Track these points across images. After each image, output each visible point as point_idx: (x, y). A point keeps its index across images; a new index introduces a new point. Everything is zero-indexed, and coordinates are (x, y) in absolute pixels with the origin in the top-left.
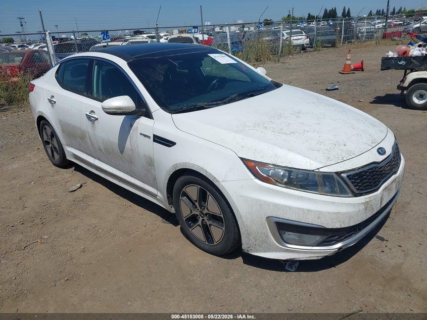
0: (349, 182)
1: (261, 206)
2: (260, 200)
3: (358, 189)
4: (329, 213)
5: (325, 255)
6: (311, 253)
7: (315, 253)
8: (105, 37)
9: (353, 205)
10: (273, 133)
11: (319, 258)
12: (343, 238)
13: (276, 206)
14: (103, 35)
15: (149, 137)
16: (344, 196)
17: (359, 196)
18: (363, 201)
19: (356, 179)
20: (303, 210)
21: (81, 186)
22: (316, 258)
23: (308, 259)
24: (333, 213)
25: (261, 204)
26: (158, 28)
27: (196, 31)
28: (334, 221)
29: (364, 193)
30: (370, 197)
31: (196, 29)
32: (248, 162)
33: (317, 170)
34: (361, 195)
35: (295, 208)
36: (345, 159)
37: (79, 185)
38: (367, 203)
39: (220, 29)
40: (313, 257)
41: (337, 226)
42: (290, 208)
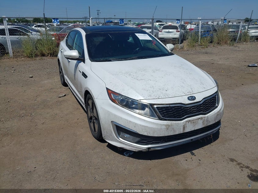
0: (157, 111)
1: (109, 115)
2: (109, 112)
3: (162, 116)
4: (141, 125)
5: (140, 150)
6: (132, 146)
7: (134, 147)
8: (121, 22)
9: (157, 124)
10: (131, 78)
11: (137, 151)
12: (151, 143)
13: (115, 116)
14: (120, 21)
15: (81, 72)
16: (152, 118)
17: (163, 120)
18: (166, 124)
19: (164, 110)
20: (127, 120)
21: (65, 95)
22: (135, 151)
23: (130, 150)
24: (143, 126)
25: (109, 113)
26: (153, 19)
27: (178, 22)
28: (143, 130)
29: (168, 119)
30: (172, 123)
31: (179, 21)
32: (109, 91)
33: (140, 101)
34: (166, 120)
35: (124, 119)
36: (160, 98)
37: (64, 95)
38: (169, 125)
39: (212, 23)
40: (134, 149)
41: (145, 134)
42: (121, 118)
